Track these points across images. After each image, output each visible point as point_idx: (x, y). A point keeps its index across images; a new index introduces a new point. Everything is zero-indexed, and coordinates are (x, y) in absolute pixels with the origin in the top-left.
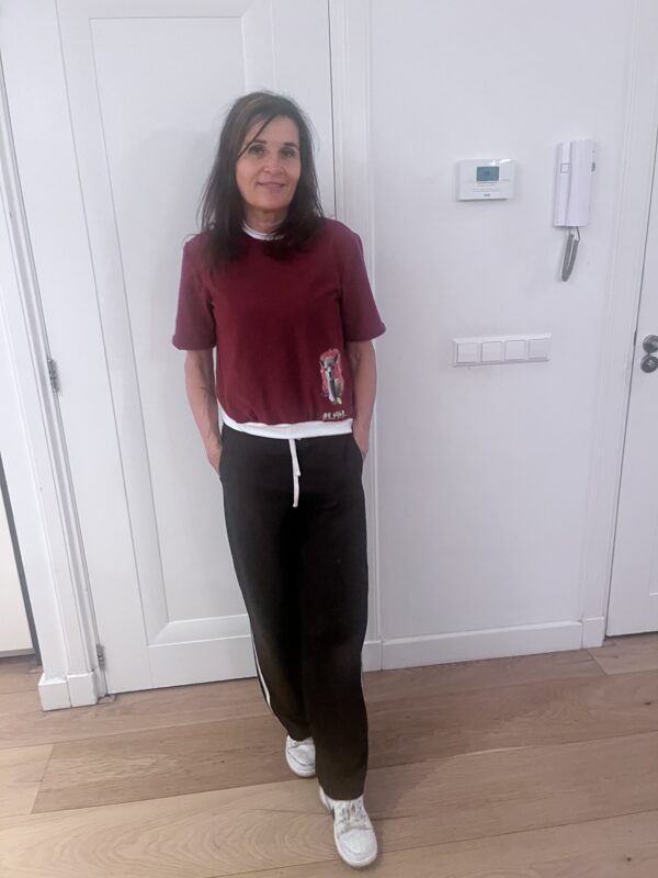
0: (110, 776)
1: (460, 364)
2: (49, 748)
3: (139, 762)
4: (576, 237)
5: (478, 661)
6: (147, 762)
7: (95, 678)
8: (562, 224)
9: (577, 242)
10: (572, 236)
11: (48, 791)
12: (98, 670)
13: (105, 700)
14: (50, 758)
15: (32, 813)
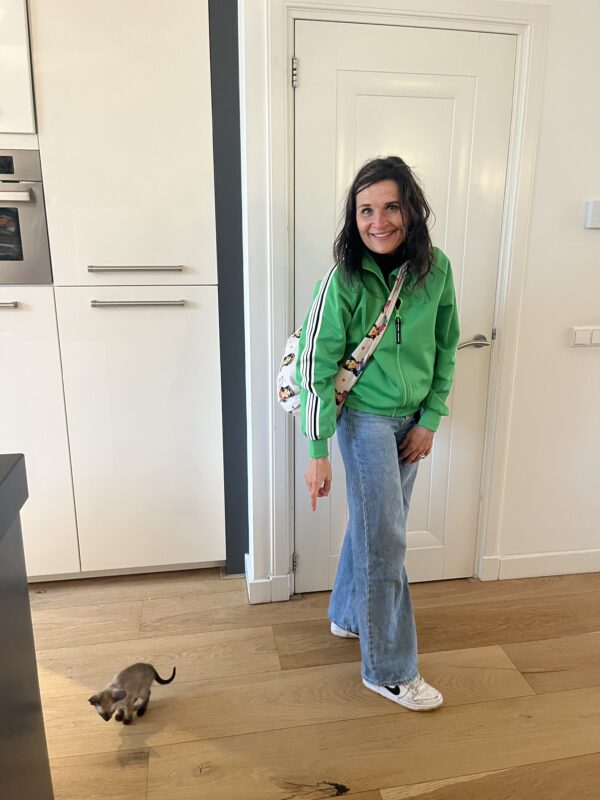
1: (576, 345)
2: (271, 628)
5: (569, 575)
7: (290, 578)
11: (286, 656)
12: (291, 573)
13: (294, 597)
14: (274, 635)
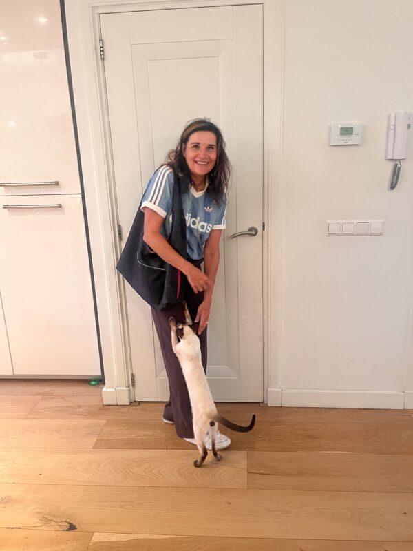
0: (132, 437)
1: (330, 235)
2: (105, 421)
3: (147, 433)
4: (399, 165)
6: (151, 433)
7: (129, 391)
8: (391, 158)
9: (399, 168)
10: (397, 165)
11: (101, 440)
12: (131, 387)
13: (134, 404)
14: (105, 425)
15: (93, 448)
